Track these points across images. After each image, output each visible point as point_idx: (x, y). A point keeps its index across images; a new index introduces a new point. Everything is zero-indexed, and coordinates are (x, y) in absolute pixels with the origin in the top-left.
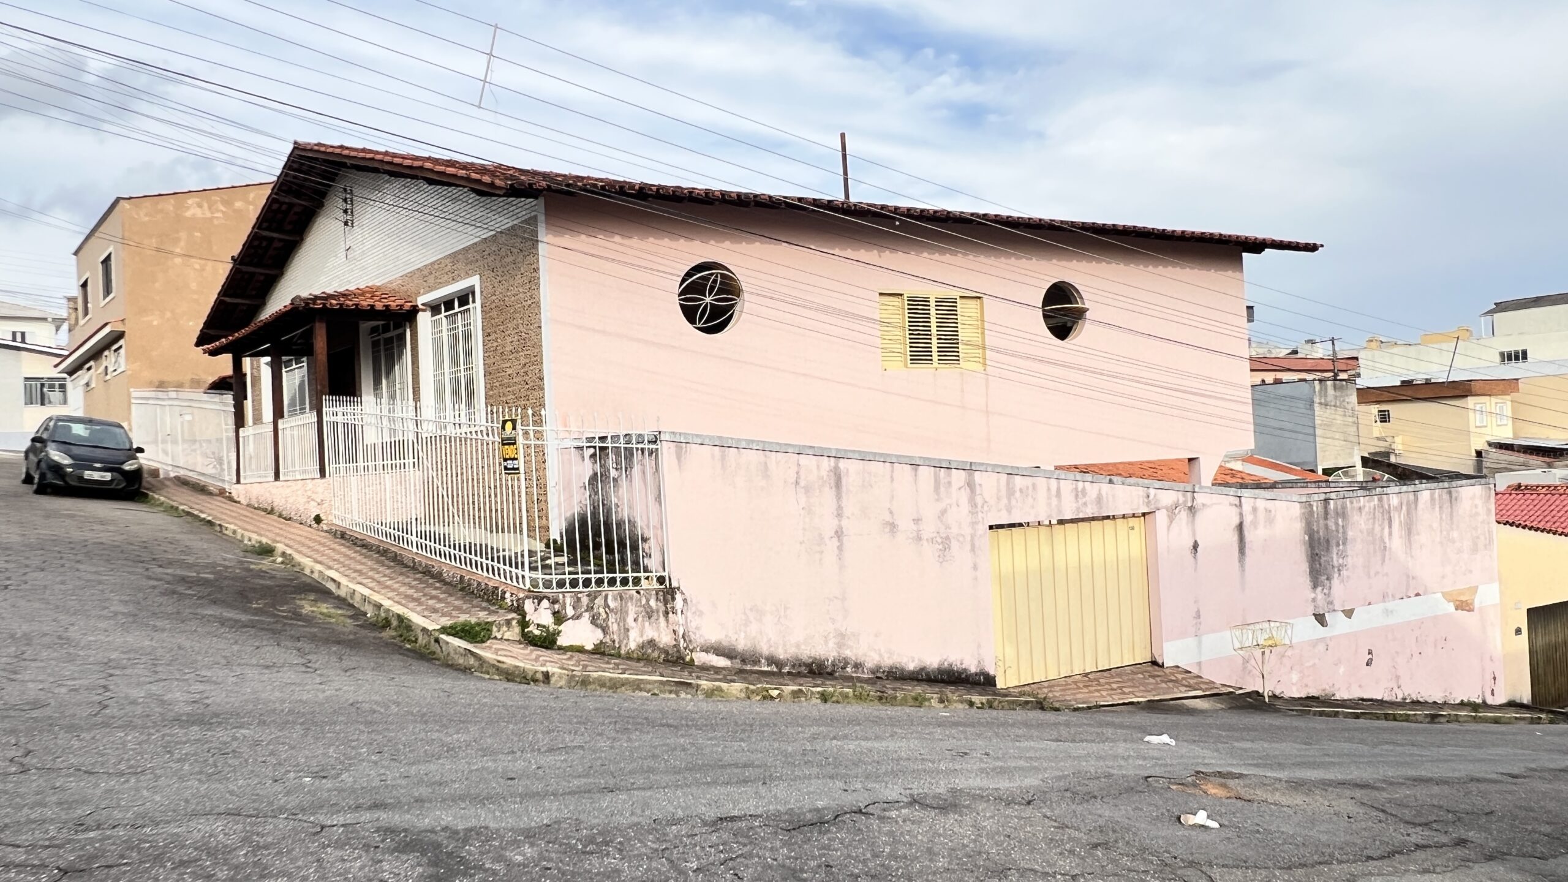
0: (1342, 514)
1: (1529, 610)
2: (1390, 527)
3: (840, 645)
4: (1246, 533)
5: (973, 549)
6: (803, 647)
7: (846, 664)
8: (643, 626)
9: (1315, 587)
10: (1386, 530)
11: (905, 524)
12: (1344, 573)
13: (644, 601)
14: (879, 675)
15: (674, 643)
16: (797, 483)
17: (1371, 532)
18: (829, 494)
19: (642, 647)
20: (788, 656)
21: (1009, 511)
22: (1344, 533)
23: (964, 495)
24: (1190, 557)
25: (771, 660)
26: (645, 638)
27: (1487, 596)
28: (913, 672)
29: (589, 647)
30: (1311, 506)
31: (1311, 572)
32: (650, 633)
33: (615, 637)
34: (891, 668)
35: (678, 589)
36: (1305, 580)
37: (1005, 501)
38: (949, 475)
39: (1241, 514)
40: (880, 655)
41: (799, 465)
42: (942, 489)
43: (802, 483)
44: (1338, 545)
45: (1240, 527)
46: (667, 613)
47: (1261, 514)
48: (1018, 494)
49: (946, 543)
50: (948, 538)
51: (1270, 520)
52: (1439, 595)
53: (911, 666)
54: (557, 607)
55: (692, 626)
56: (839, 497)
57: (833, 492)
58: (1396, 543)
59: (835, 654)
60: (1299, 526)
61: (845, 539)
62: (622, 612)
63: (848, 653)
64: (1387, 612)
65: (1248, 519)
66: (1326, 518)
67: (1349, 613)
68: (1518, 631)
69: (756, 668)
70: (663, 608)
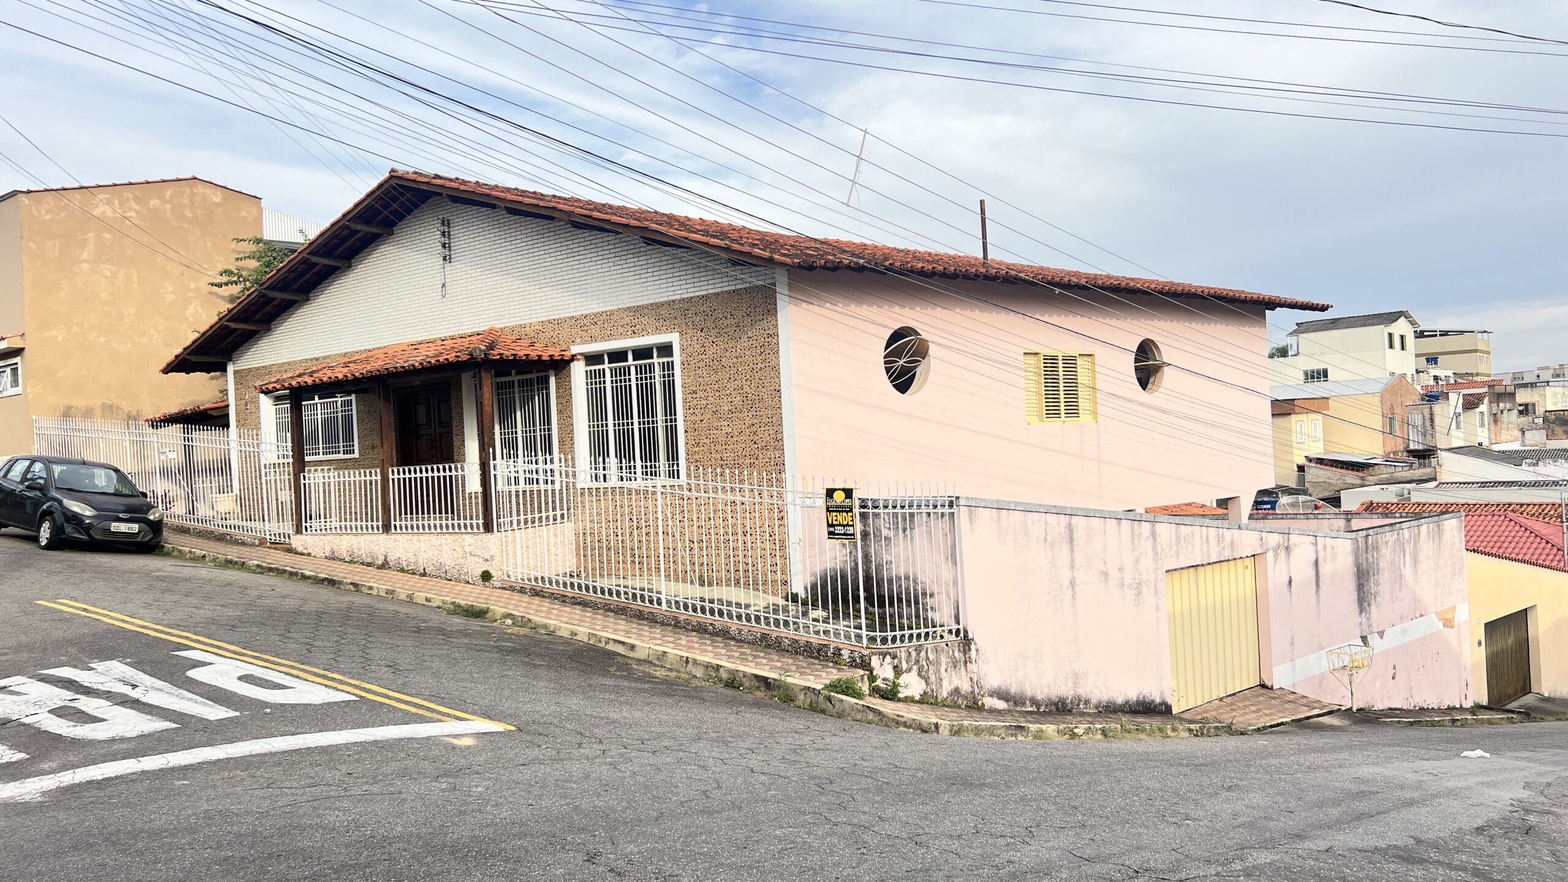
0: (1376, 548)
1: (1486, 624)
2: (1404, 557)
3: (1075, 684)
4: (1320, 569)
5: (1156, 594)
6: (1052, 688)
7: (1080, 700)
8: (951, 675)
9: (1361, 612)
10: (1402, 561)
11: (1114, 573)
12: (1378, 599)
13: (951, 653)
14: (1101, 709)
15: (971, 689)
16: (1046, 539)
17: (1393, 561)
18: (1066, 547)
19: (951, 694)
20: (1044, 696)
21: (1178, 555)
22: (1378, 564)
23: (1149, 545)
24: (1286, 590)
25: (1034, 702)
26: (953, 687)
27: (1462, 614)
28: (1120, 706)
29: (917, 697)
30: (1358, 541)
31: (1359, 599)
32: (956, 682)
33: (934, 687)
34: (1108, 702)
35: (973, 639)
36: (1355, 607)
37: (1174, 548)
38: (1140, 527)
39: (1317, 552)
40: (1101, 691)
41: (1046, 523)
42: (1136, 540)
43: (1049, 540)
44: (1374, 575)
45: (1317, 561)
46: (966, 662)
47: (1329, 550)
48: (1183, 542)
49: (1138, 588)
50: (1140, 584)
51: (1334, 556)
52: (1434, 615)
53: (1120, 700)
54: (896, 661)
55: (983, 672)
56: (1072, 551)
57: (1068, 547)
58: (1408, 572)
59: (1072, 692)
60: (1350, 560)
61: (1077, 588)
62: (938, 662)
63: (1081, 691)
64: (1404, 632)
65: (1321, 555)
66: (1367, 553)
67: (1381, 634)
68: (1480, 643)
69: (1024, 709)
70: (963, 658)
